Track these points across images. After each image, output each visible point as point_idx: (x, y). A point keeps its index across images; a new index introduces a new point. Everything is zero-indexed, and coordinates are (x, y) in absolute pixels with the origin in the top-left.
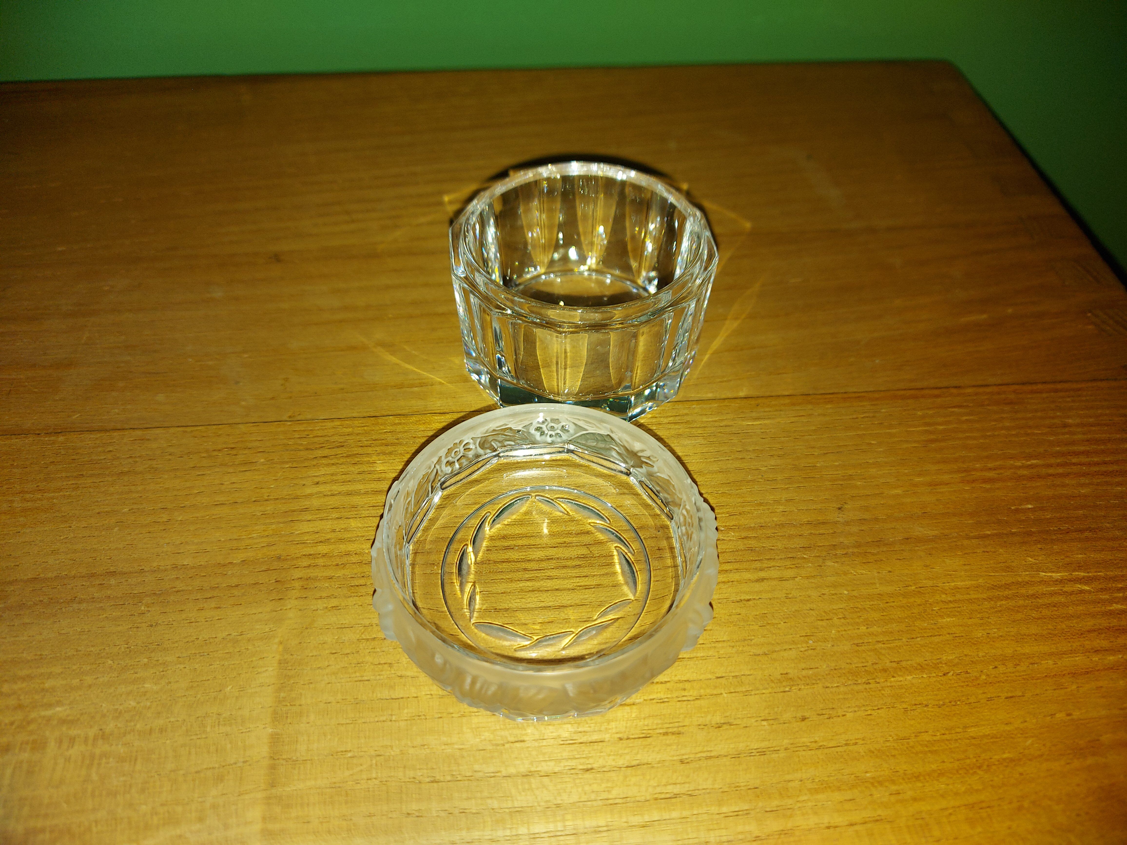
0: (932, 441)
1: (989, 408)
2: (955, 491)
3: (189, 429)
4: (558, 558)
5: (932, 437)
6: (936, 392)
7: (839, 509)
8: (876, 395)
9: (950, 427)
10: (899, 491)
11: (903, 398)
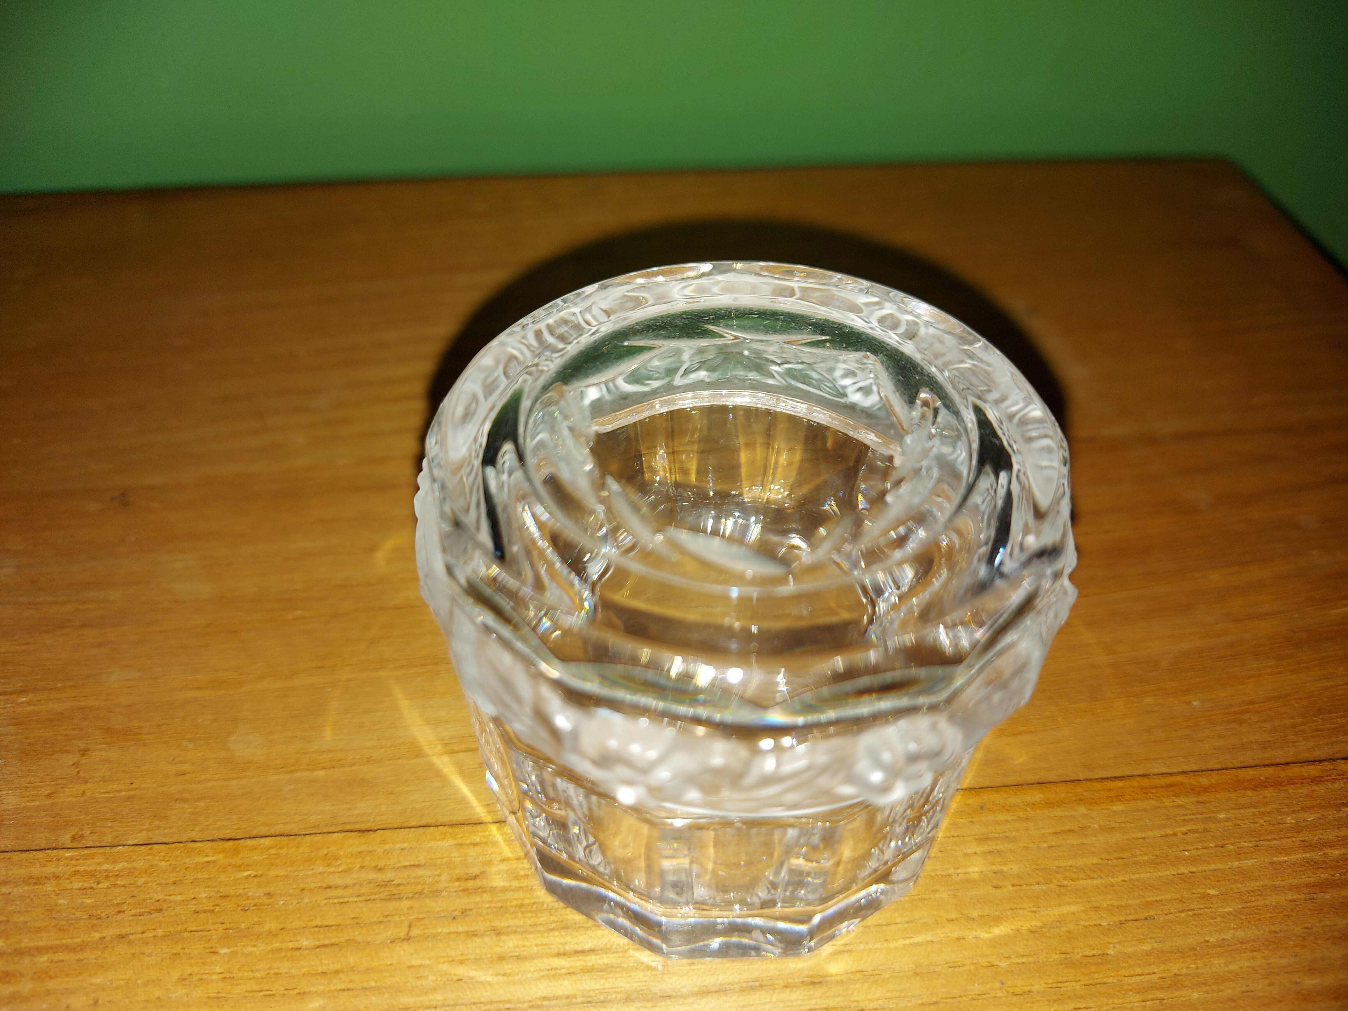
0: (1323, 886)
5: (1324, 875)
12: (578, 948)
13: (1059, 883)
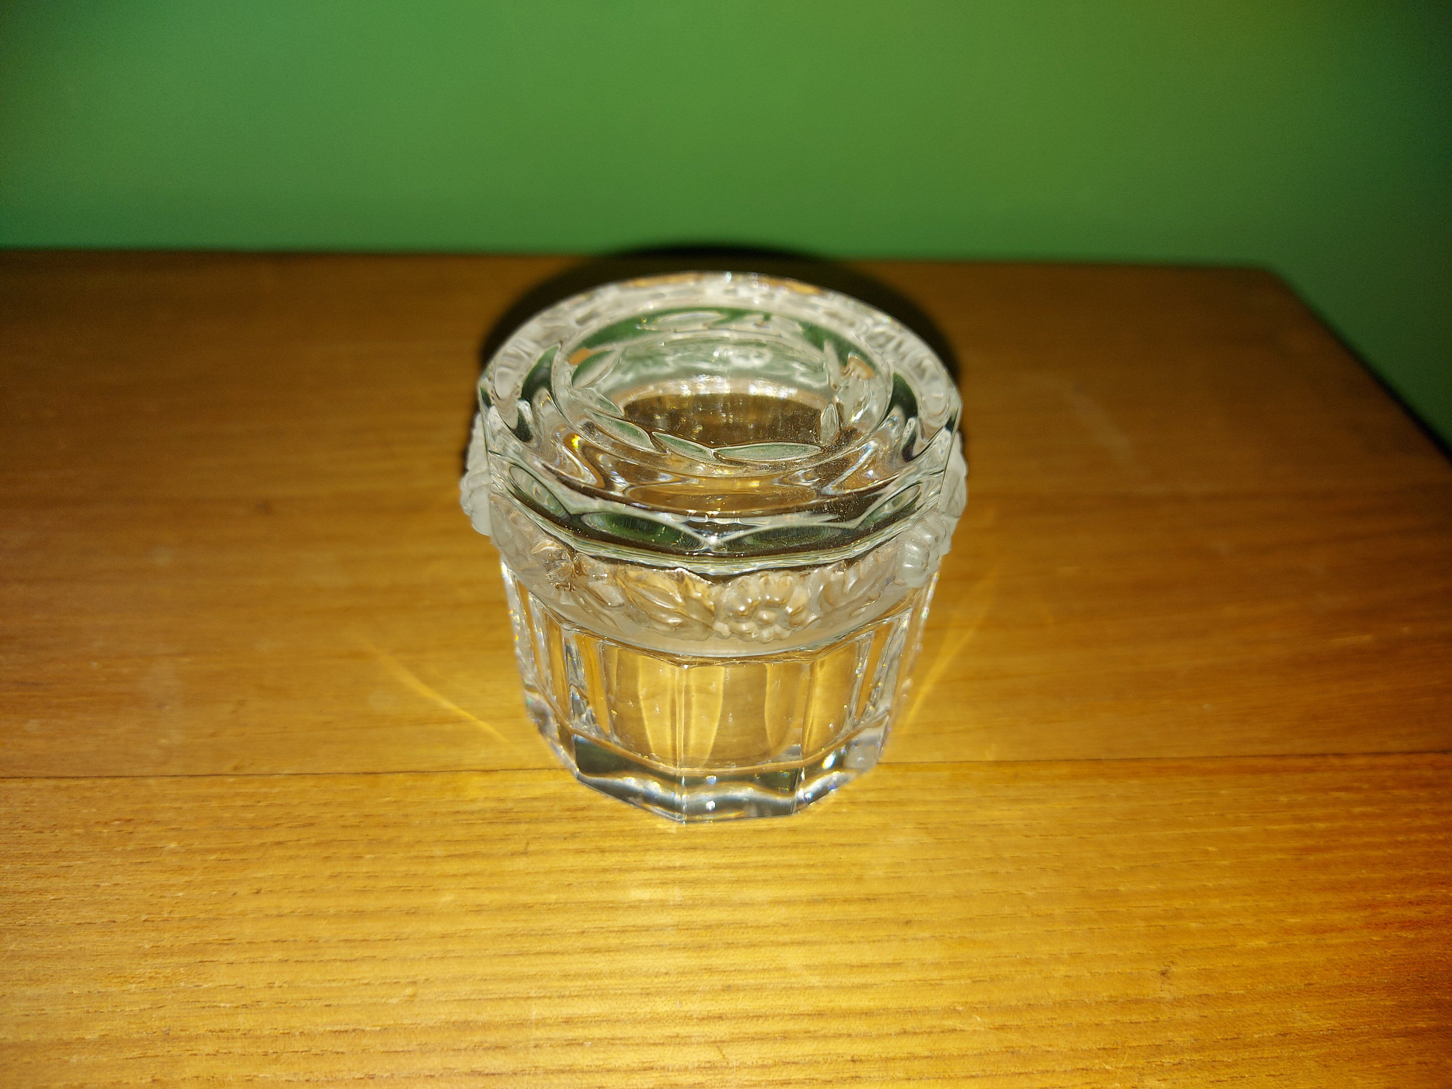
0: (1309, 850)
1: (1396, 792)
2: (1356, 944)
3: (64, 783)
4: (663, 1068)
5: (1310, 842)
6: (1307, 763)
7: (1163, 974)
8: (1209, 765)
9: (1337, 825)
10: (1261, 942)
11: (1256, 771)
12: (671, 865)
13: (1080, 836)
